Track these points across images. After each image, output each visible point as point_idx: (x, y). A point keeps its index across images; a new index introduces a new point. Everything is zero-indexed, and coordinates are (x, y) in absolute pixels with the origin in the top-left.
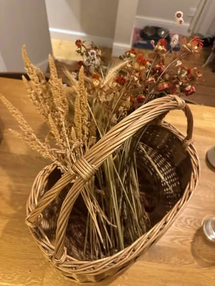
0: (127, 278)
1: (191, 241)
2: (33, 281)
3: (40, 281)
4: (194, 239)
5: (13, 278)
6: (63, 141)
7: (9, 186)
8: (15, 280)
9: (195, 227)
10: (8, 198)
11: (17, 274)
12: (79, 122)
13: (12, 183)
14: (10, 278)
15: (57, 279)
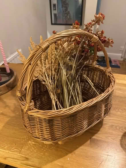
0: (74, 155)
1: (120, 138)
2: (16, 150)
3: (20, 150)
4: (122, 138)
5: (5, 147)
6: (42, 66)
7: (15, 104)
8: (5, 148)
9: (123, 131)
10: (12, 109)
11: (8, 145)
12: (50, 57)
13: (16, 103)
14: (3, 147)
15: (30, 150)
